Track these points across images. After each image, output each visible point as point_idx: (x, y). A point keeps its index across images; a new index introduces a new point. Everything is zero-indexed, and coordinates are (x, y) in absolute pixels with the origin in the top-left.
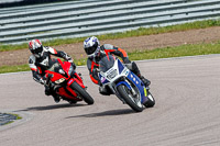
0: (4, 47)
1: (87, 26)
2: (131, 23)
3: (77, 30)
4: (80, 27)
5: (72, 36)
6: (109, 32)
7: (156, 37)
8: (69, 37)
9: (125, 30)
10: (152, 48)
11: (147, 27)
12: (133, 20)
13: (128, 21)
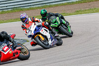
0: (21, 9)
7: (90, 3)
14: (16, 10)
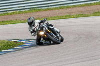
14: (33, 11)
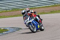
1: (40, 4)
2: (52, 3)
3: (37, 5)
4: (38, 4)
5: (36, 7)
6: (46, 5)
8: (35, 7)
9: (50, 5)
10: (58, 10)
11: (57, 4)
12: (53, 2)
13: (51, 2)
14: (14, 10)
